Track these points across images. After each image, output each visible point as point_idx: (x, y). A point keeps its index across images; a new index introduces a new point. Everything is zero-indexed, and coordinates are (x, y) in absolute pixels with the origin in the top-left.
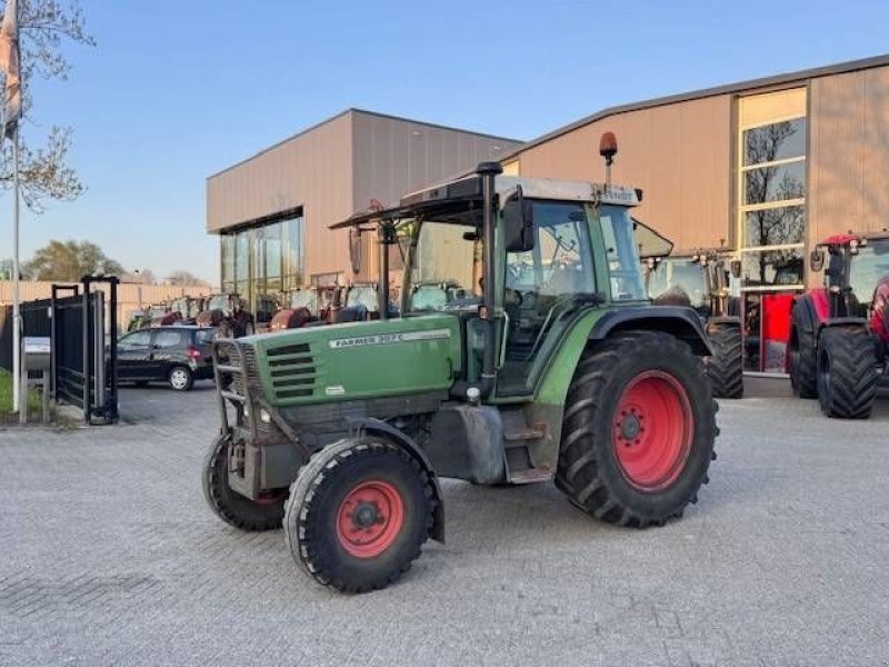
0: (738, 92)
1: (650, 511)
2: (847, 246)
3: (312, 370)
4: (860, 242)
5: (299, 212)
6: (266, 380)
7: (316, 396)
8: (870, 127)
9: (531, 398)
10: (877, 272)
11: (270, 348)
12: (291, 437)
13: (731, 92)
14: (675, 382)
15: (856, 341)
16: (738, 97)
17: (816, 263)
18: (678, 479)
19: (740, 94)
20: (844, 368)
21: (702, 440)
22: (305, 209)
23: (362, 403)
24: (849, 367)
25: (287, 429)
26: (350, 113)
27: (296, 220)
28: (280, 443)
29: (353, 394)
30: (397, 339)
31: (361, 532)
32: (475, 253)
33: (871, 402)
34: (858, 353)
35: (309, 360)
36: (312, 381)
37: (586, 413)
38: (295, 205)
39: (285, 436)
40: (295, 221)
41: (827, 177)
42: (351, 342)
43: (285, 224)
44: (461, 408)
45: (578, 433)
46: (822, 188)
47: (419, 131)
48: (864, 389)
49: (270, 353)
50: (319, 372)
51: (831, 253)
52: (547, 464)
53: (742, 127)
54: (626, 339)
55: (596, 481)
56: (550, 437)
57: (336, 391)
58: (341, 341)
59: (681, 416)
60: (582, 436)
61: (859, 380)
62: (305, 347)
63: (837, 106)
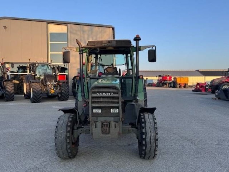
0: (49, 22)
8: (82, 38)
13: (47, 22)
19: (49, 23)
44: (134, 103)
53: (49, 32)
63: (74, 32)
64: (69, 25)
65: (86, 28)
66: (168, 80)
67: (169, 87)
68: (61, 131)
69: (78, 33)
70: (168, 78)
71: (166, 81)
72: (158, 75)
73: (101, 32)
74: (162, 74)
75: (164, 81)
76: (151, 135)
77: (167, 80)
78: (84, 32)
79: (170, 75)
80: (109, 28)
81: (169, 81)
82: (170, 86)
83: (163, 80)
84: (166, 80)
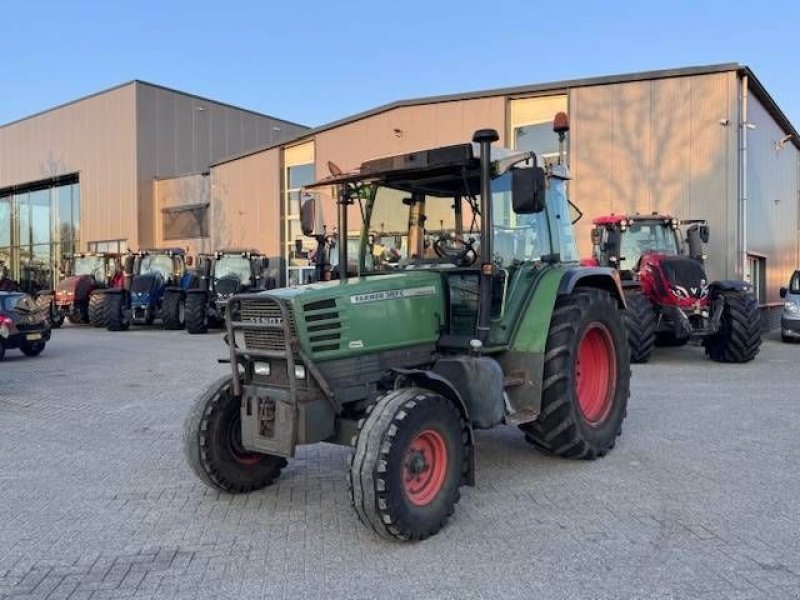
0: (511, 95)
1: (598, 445)
2: (618, 224)
3: (338, 325)
4: (628, 221)
5: (71, 179)
6: (304, 336)
7: (342, 351)
8: (617, 131)
9: (507, 347)
10: (639, 246)
11: (306, 303)
12: (327, 391)
13: (505, 95)
14: (607, 332)
15: (640, 301)
16: (511, 99)
17: (596, 238)
18: (610, 413)
19: (512, 97)
20: (633, 323)
21: (622, 381)
22: (80, 176)
23: (375, 357)
24: (636, 322)
25: (324, 385)
26: (135, 84)
27: (69, 187)
28: (317, 399)
29: (371, 347)
30: (399, 295)
31: (412, 482)
32: (411, 217)
33: (651, 349)
34: (642, 310)
35: (335, 315)
36: (338, 336)
37: (560, 360)
38: (68, 171)
39: (322, 391)
40: (67, 188)
41: (584, 169)
42: (366, 298)
43: (55, 191)
44: (462, 359)
45: (555, 377)
46: (580, 178)
47: (203, 107)
48: (647, 339)
49: (307, 307)
50: (344, 328)
51: (608, 230)
52: (530, 408)
53: (513, 126)
54: (581, 294)
55: (569, 419)
56: (531, 383)
57: (357, 345)
58: (359, 297)
59: (607, 362)
60: (559, 381)
61: (643, 331)
62: (331, 303)
63: (591, 112)
64: (573, 91)
65: (632, 90)
69: (604, 113)
73: (688, 96)
76: (365, 456)
78: (623, 105)
80: (724, 74)
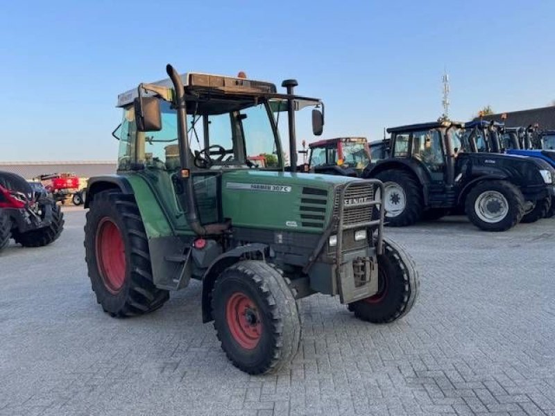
66: (70, 187)
67: (77, 205)
68: (286, 302)
70: (69, 181)
71: (66, 190)
72: (40, 174)
74: (51, 173)
75: (59, 189)
77: (67, 187)
79: (73, 174)
81: (72, 189)
82: (77, 202)
83: (55, 186)
84: (64, 188)
